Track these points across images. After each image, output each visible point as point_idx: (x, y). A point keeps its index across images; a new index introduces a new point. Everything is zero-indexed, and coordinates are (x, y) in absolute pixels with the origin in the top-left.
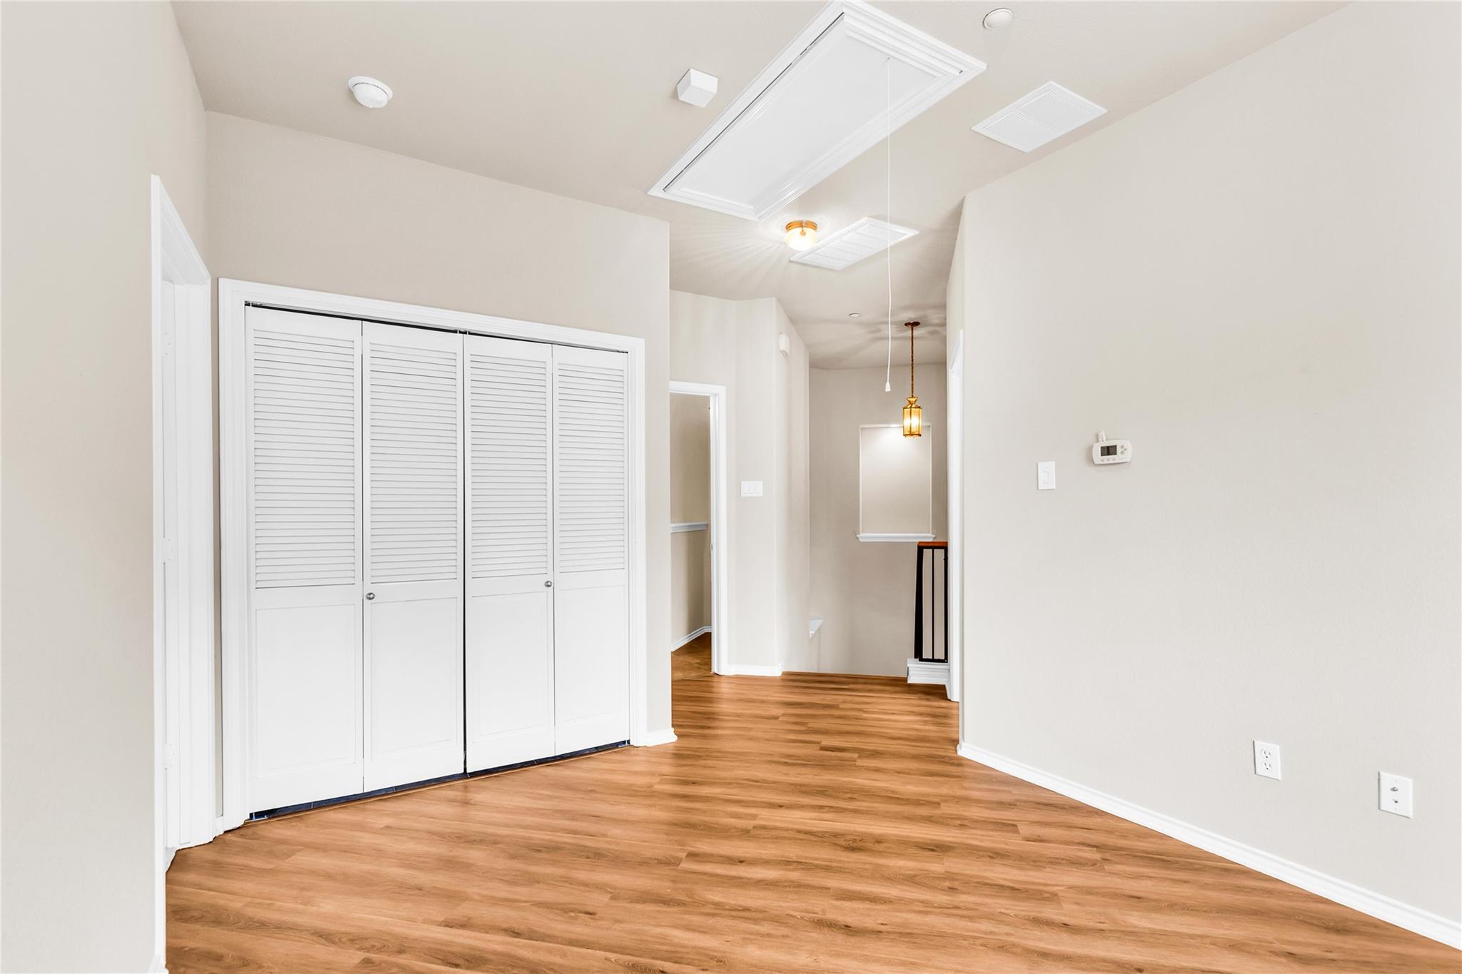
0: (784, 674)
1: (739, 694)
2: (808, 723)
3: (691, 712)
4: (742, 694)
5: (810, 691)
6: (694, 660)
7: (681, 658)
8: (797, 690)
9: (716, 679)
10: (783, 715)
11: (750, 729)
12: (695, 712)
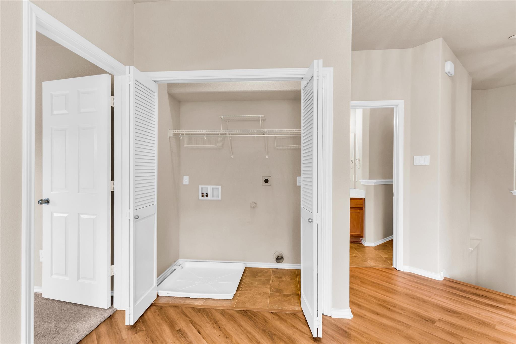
0: (445, 279)
1: (406, 288)
2: (462, 337)
3: (370, 295)
4: (409, 289)
5: (467, 301)
6: (384, 255)
7: (377, 252)
8: (455, 298)
9: (394, 273)
10: (440, 320)
11: (408, 327)
12: (373, 297)
